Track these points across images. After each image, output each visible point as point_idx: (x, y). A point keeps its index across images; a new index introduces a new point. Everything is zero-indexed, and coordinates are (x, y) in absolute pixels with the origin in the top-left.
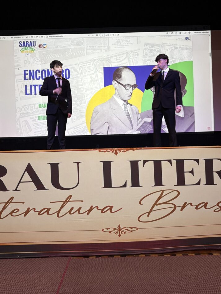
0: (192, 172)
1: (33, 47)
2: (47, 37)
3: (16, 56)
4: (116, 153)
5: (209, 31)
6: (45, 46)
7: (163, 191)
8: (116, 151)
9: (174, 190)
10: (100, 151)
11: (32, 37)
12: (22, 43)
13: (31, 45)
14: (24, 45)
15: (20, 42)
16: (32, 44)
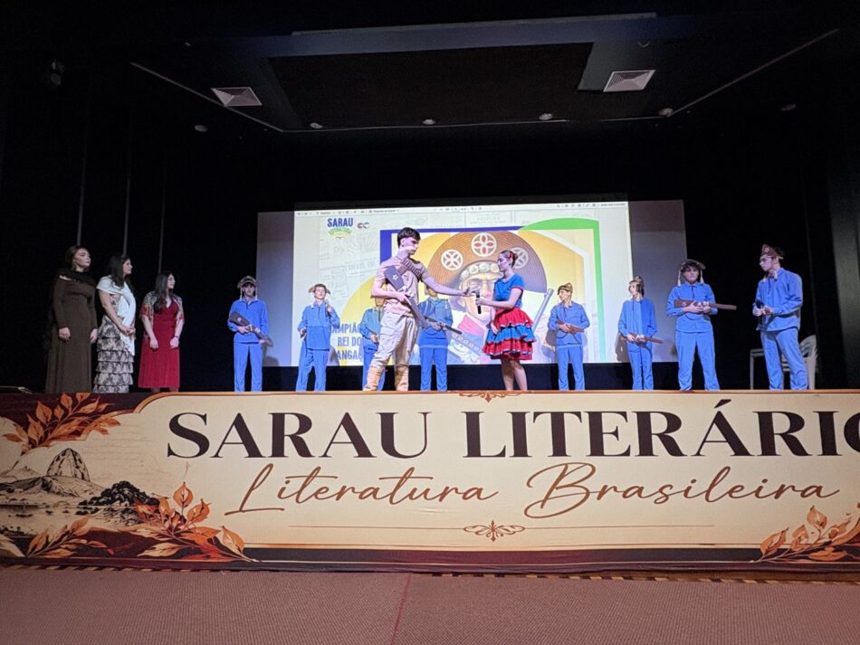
0: (616, 433)
1: (349, 227)
2: (370, 212)
3: (322, 240)
4: (488, 399)
5: (626, 203)
6: (367, 226)
7: (566, 465)
8: (488, 396)
9: (586, 464)
10: (461, 395)
11: (347, 212)
12: (332, 222)
13: (345, 224)
14: (335, 224)
15: (329, 220)
16: (347, 223)
